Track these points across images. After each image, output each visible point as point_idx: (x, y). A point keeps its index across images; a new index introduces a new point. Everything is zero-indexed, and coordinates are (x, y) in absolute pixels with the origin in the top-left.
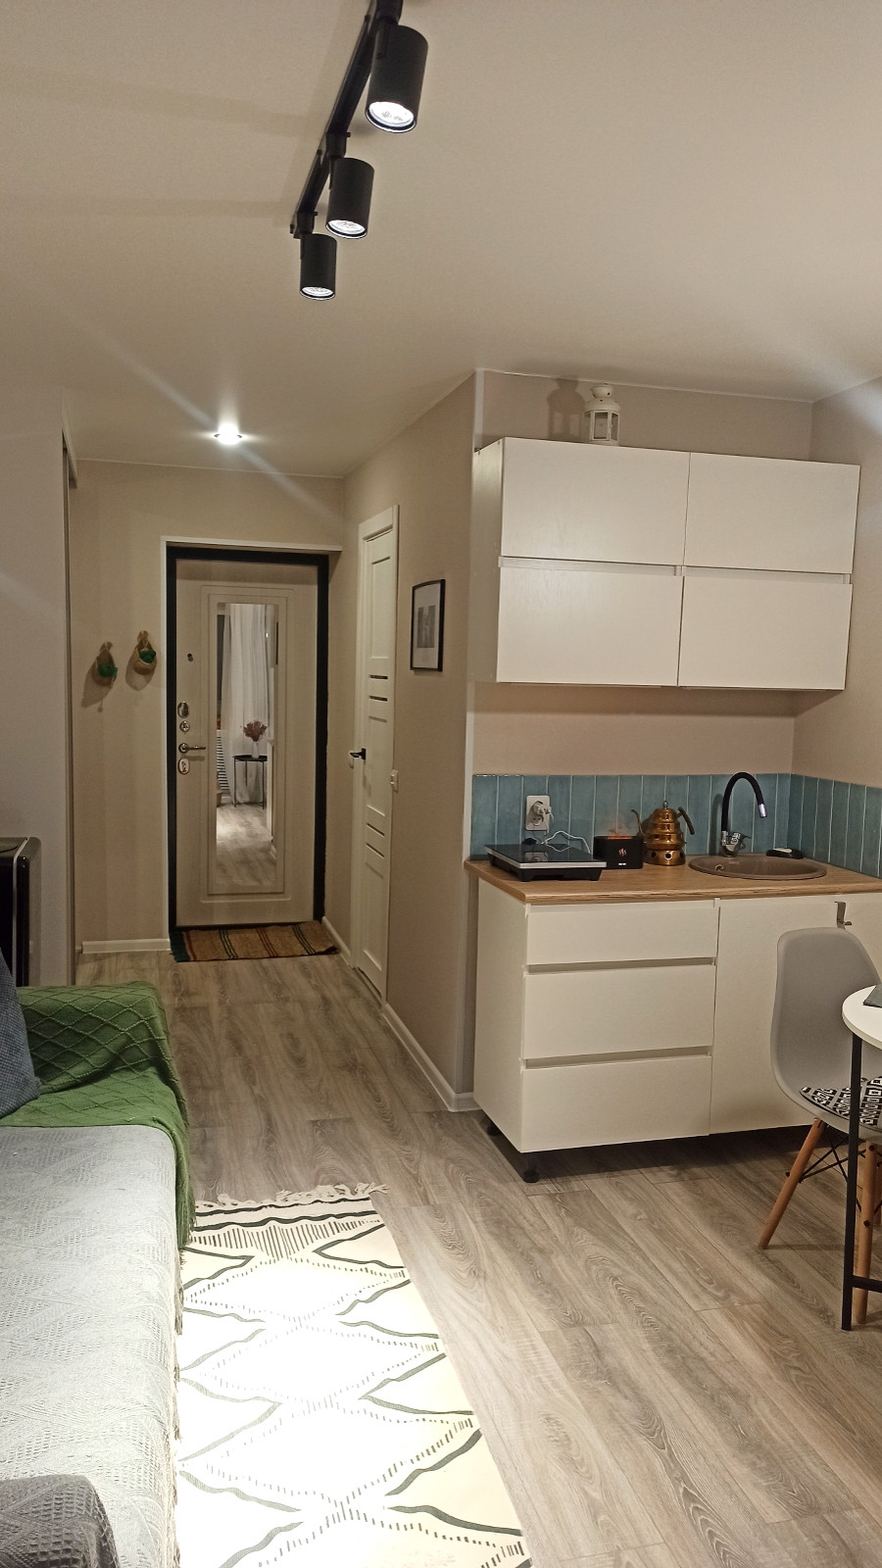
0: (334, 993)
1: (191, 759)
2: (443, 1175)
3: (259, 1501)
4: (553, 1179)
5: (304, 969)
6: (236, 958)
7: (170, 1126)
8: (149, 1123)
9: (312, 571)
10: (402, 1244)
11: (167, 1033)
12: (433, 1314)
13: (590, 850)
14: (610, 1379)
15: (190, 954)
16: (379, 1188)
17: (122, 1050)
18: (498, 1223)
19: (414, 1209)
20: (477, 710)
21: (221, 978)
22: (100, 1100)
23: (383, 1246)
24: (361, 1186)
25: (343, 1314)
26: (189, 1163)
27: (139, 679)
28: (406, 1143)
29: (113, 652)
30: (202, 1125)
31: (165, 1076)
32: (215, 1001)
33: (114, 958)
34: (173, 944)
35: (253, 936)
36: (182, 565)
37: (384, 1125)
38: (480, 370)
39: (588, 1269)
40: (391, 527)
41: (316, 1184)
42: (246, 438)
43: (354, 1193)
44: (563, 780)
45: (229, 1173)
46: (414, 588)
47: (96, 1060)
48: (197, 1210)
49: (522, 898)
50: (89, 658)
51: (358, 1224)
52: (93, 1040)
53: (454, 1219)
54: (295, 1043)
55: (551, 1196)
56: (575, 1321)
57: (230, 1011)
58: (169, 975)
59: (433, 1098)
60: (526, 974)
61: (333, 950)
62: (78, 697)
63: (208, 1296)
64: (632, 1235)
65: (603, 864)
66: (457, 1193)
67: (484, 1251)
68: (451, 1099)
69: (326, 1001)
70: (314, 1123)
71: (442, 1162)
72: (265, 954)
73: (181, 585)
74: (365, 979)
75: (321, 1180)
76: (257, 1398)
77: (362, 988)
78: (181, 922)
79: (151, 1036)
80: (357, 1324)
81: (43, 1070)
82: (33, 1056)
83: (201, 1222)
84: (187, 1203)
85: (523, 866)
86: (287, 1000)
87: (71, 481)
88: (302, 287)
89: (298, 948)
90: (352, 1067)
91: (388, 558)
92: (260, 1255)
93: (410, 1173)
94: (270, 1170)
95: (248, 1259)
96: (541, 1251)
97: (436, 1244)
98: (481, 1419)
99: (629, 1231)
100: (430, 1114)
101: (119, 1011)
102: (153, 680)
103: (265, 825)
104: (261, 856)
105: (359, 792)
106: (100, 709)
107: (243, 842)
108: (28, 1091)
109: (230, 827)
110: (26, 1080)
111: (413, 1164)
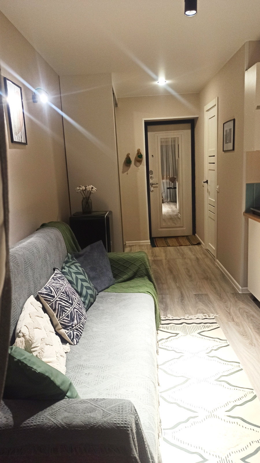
0: (200, 256)
1: (154, 187)
2: (238, 313)
3: (185, 408)
5: (190, 250)
6: (169, 246)
7: (152, 294)
8: (146, 292)
9: (189, 125)
10: (226, 333)
11: (150, 267)
12: (237, 356)
15: (156, 245)
16: (217, 316)
17: (137, 271)
19: (229, 323)
21: (165, 252)
22: (132, 285)
23: (219, 333)
24: (211, 315)
25: (208, 353)
26: (158, 305)
27: (138, 164)
28: (225, 302)
29: (130, 156)
30: (162, 294)
31: (150, 279)
32: (164, 258)
33: (135, 246)
34: (151, 242)
35: (174, 240)
36: (149, 127)
37: (218, 297)
40: (215, 105)
41: (197, 313)
42: (168, 82)
43: (209, 317)
45: (170, 308)
46: (224, 124)
47: (130, 274)
48: (161, 319)
50: (122, 160)
51: (211, 326)
52: (129, 268)
53: (243, 327)
54: (189, 271)
57: (168, 261)
58: (150, 251)
59: (233, 289)
61: (199, 244)
62: (121, 171)
63: (166, 344)
66: (243, 318)
67: (254, 337)
68: (240, 289)
69: (198, 259)
70: (196, 295)
71: (238, 308)
72: (178, 245)
73: (149, 133)
74: (209, 252)
75: (198, 312)
76: (183, 376)
77: (209, 255)
78: (153, 236)
79: (145, 267)
80: (213, 357)
81: (115, 276)
82: (113, 272)
83: (163, 322)
84: (158, 317)
86: (185, 258)
87: (116, 105)
89: (188, 243)
90: (207, 278)
91: (215, 116)
92: (181, 333)
93: (227, 312)
94: (183, 308)
95: (177, 334)
97: (237, 334)
98: (256, 391)
100: (233, 294)
101: (136, 260)
102: (142, 163)
103: (176, 208)
104: (176, 217)
105: (206, 194)
106: (127, 174)
107: (170, 213)
108: (112, 282)
109: (166, 209)
110: (111, 279)
111: (228, 309)
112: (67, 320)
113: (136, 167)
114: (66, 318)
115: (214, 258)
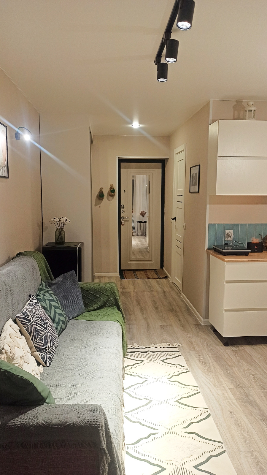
0: (166, 289)
1: (125, 221)
2: (199, 342)
3: (147, 426)
4: (234, 346)
5: (158, 282)
6: (138, 279)
7: (120, 322)
8: (115, 321)
9: (160, 165)
10: (187, 360)
11: (119, 297)
12: (196, 381)
13: (246, 247)
14: (251, 404)
15: (125, 277)
16: (180, 345)
17: (107, 301)
18: (216, 357)
19: (191, 351)
20: (210, 204)
21: (134, 284)
22: (102, 314)
23: (181, 361)
24: (175, 344)
25: (170, 378)
26: (126, 333)
27: (110, 198)
28: (188, 333)
29: (103, 190)
30: (129, 324)
31: (119, 309)
32: (132, 290)
33: (104, 278)
34: (120, 275)
35: (143, 272)
36: (122, 164)
37: (182, 327)
38: (211, 100)
39: (244, 372)
40: (184, 150)
41: (161, 343)
42: (141, 126)
43: (173, 346)
44: (237, 225)
45: (137, 338)
46: (191, 168)
47: (100, 303)
48: (128, 347)
49: (223, 260)
50: (96, 193)
51: (174, 354)
52: (99, 297)
53: (203, 355)
54: (155, 303)
55: (233, 351)
56: (240, 386)
57: (136, 293)
58: (119, 283)
59: (196, 320)
60: (225, 283)
61: (166, 277)
62: (94, 204)
63: (132, 370)
64: (259, 363)
65: (250, 251)
66: (204, 347)
67: (212, 364)
68: (202, 321)
69: (164, 292)
70: (161, 325)
71: (199, 339)
72: (146, 278)
73: (122, 170)
74: (176, 286)
75: (163, 341)
76: (145, 399)
77: (175, 288)
78: (122, 268)
79: (115, 297)
80: (173, 382)
81: (86, 305)
82: (83, 301)
83: (129, 350)
84: (125, 344)
85: (224, 251)
86: (153, 291)
87: (92, 142)
88: (158, 79)
89: (156, 277)
90: (172, 310)
91: (183, 159)
92: (146, 361)
93: (189, 341)
94: (148, 338)
95: (143, 361)
96: (229, 366)
97: (197, 362)
98: (210, 410)
99: (257, 362)
100: (195, 325)
101: (106, 290)
102: (114, 198)
103: (146, 241)
104: (145, 250)
105: (174, 230)
106: (100, 207)
107: (140, 246)
108: (82, 311)
109: (136, 242)
110: (82, 307)
111: (190, 339)
112: (41, 344)
113: (109, 201)
114: (41, 342)
115: (180, 291)
